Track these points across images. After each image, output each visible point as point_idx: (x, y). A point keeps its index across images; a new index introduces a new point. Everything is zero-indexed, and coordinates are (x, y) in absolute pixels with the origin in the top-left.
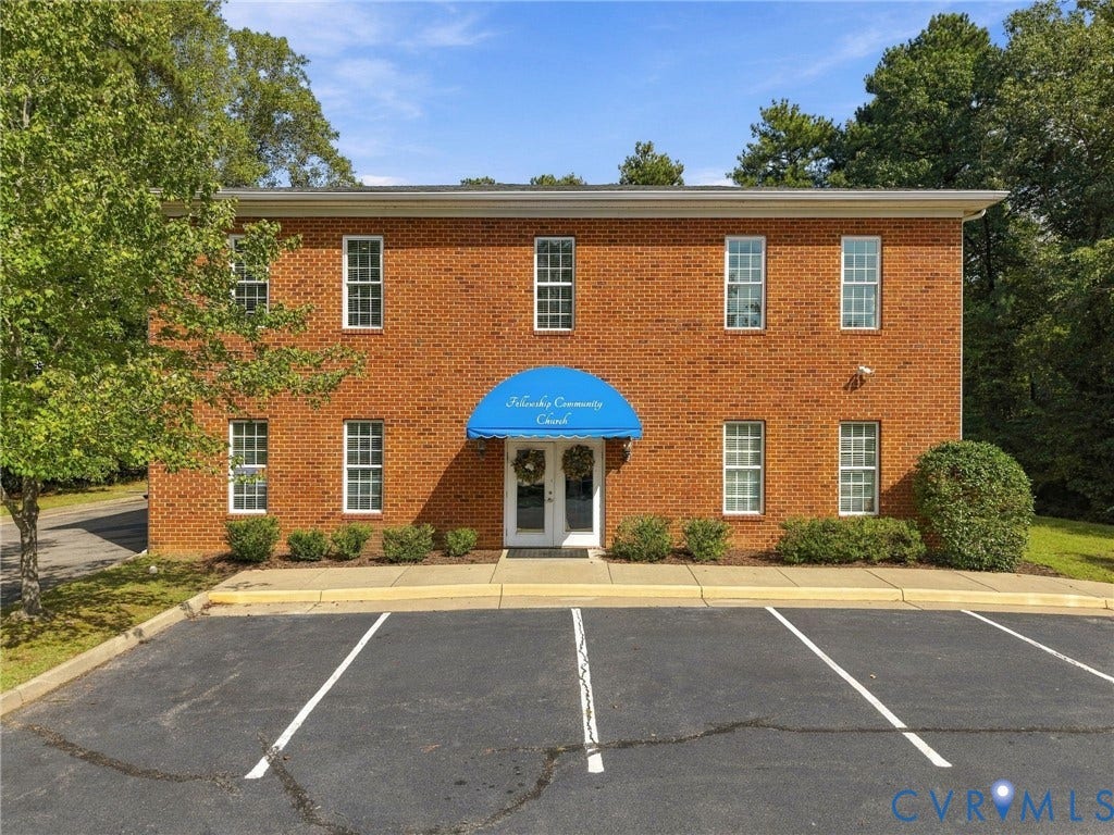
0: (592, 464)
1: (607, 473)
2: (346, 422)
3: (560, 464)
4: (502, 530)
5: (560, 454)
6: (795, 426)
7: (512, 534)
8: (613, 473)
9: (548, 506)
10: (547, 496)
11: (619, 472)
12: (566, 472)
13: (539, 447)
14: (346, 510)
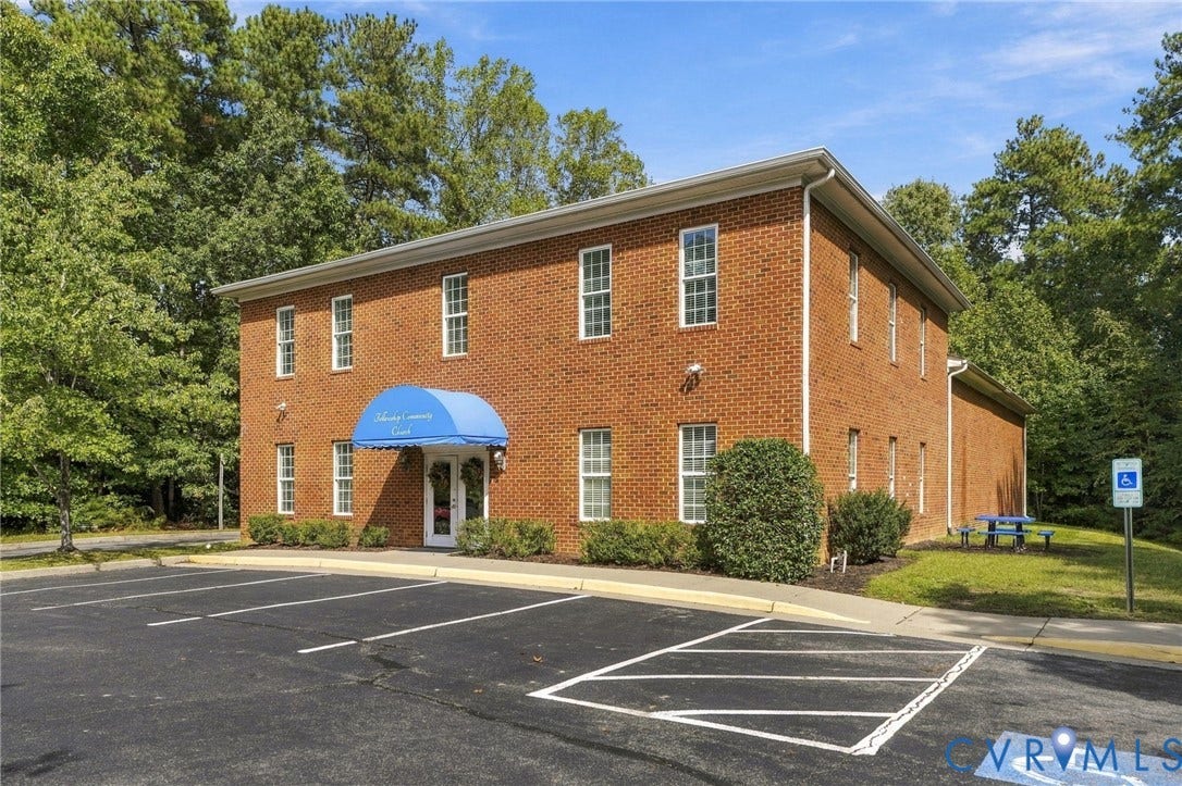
0: (482, 474)
2: (335, 444)
3: (461, 474)
4: (424, 532)
5: (460, 466)
6: (637, 432)
7: (430, 538)
8: (493, 482)
9: (453, 511)
10: (452, 503)
12: (464, 481)
13: (447, 460)
14: (336, 512)
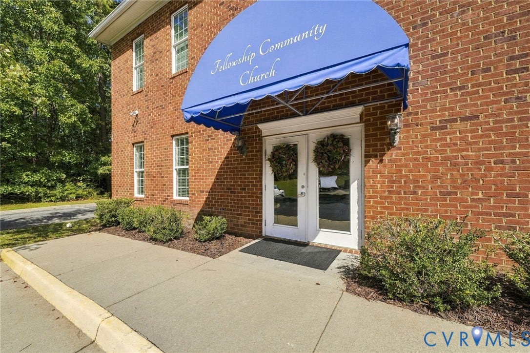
0: (348, 154)
1: (367, 162)
2: (174, 138)
3: (312, 155)
4: (261, 220)
5: (312, 146)
7: (269, 224)
8: (373, 162)
10: (300, 190)
11: (381, 161)
12: (318, 164)
13: (292, 141)
14: (175, 197)
